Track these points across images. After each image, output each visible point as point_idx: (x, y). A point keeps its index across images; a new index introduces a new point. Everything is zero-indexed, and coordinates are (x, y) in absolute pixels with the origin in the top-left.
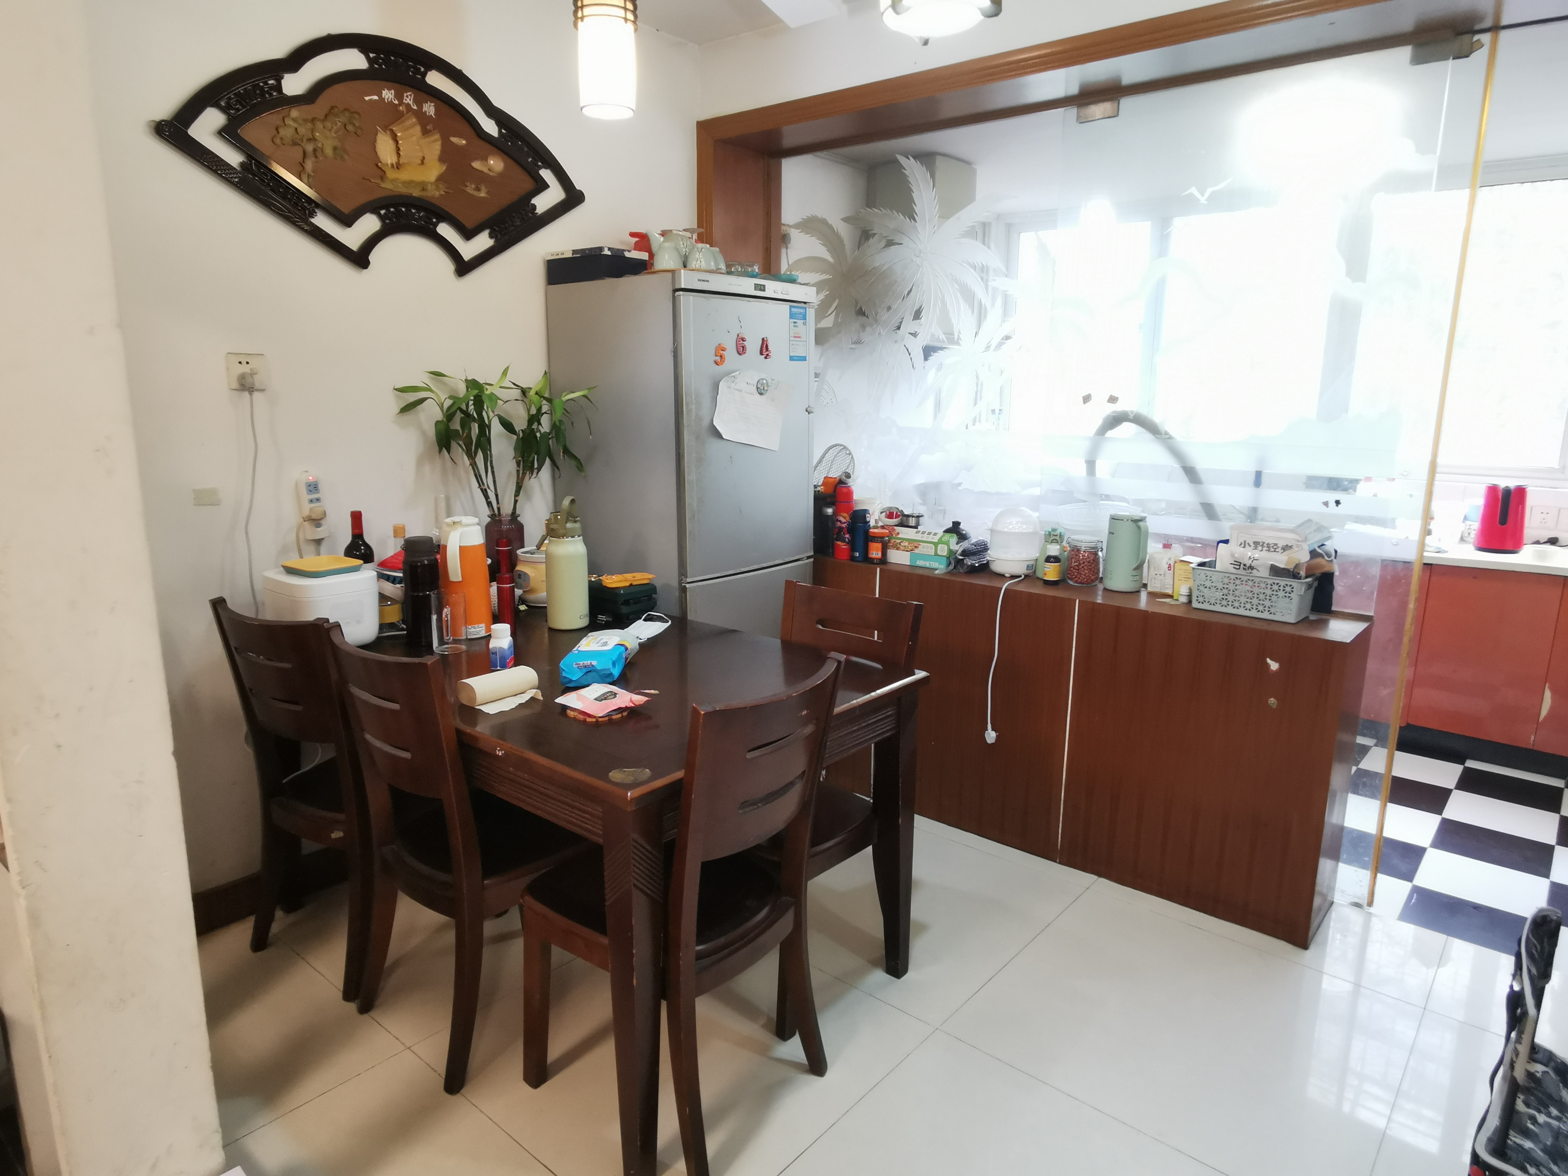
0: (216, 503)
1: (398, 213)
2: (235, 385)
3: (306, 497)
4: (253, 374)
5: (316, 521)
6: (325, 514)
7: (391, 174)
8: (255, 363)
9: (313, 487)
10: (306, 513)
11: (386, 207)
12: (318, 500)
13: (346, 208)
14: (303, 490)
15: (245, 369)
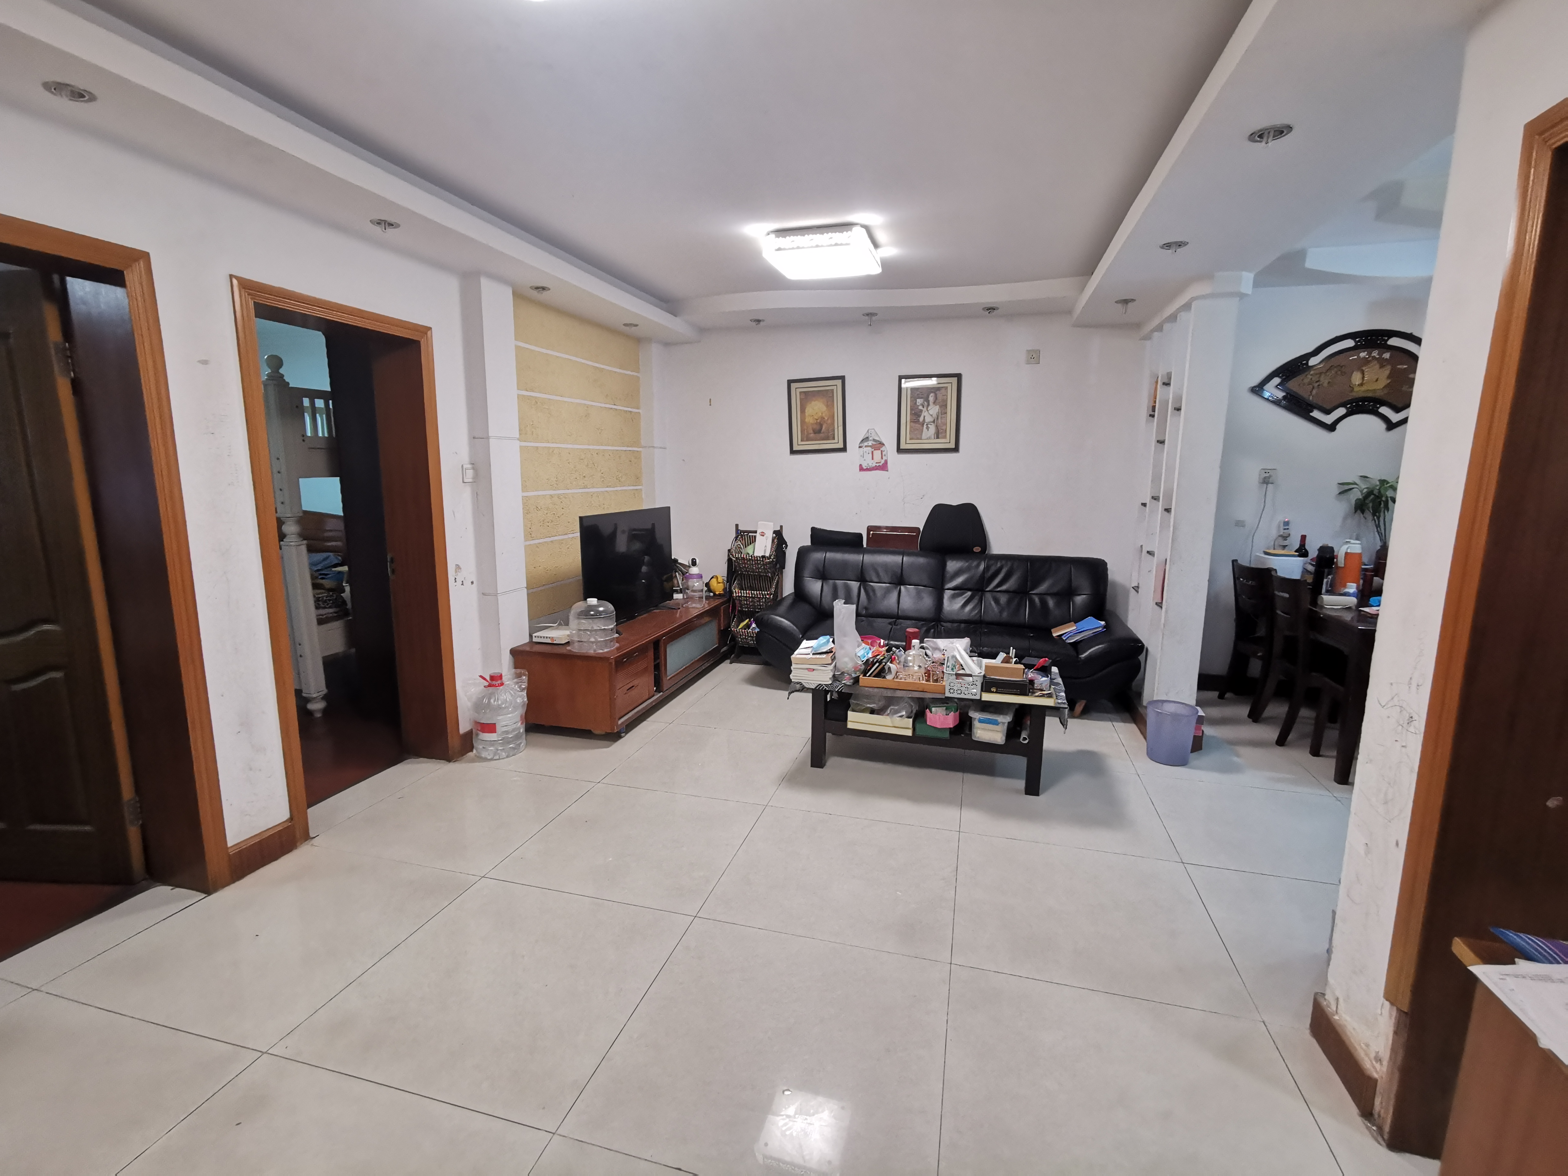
0: (1244, 526)
1: (1357, 405)
2: (1261, 481)
3: (1282, 527)
4: (1269, 477)
5: (1285, 538)
6: (1289, 535)
7: (1356, 389)
8: (1271, 473)
9: (1287, 523)
10: (1282, 533)
11: (1351, 403)
12: (1288, 529)
13: (1328, 407)
14: (1282, 524)
15: (1267, 475)
